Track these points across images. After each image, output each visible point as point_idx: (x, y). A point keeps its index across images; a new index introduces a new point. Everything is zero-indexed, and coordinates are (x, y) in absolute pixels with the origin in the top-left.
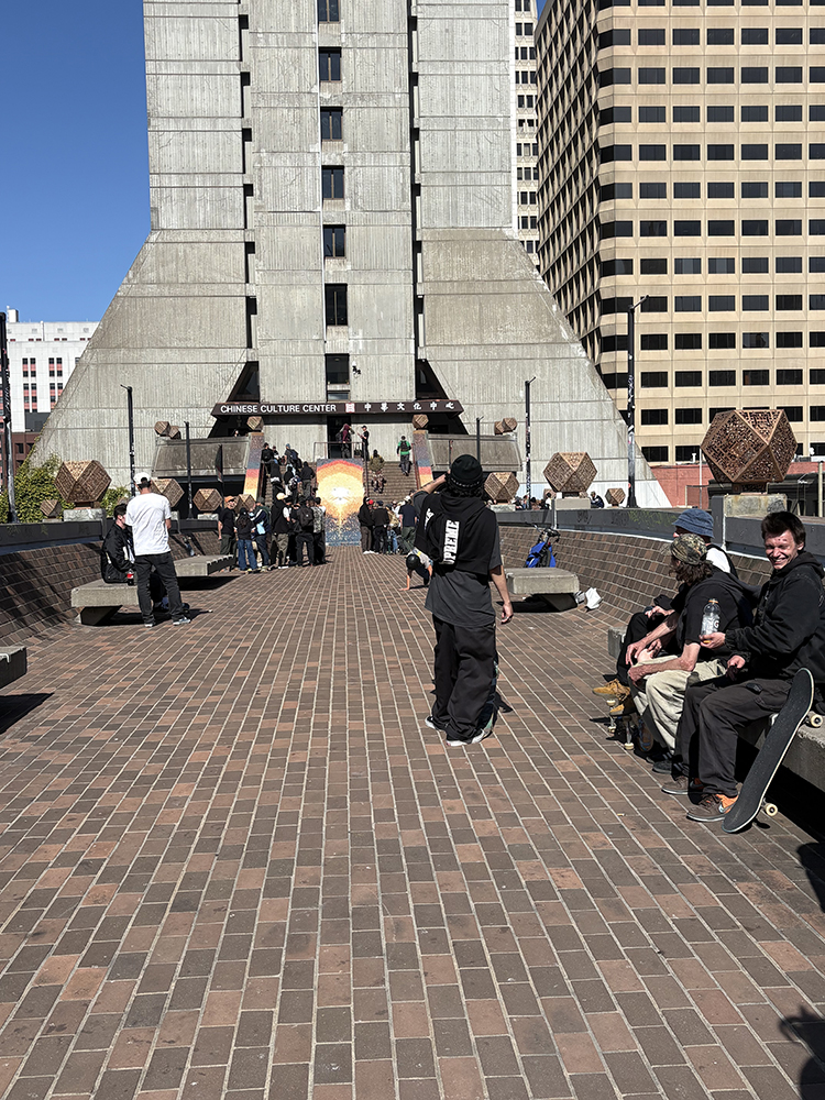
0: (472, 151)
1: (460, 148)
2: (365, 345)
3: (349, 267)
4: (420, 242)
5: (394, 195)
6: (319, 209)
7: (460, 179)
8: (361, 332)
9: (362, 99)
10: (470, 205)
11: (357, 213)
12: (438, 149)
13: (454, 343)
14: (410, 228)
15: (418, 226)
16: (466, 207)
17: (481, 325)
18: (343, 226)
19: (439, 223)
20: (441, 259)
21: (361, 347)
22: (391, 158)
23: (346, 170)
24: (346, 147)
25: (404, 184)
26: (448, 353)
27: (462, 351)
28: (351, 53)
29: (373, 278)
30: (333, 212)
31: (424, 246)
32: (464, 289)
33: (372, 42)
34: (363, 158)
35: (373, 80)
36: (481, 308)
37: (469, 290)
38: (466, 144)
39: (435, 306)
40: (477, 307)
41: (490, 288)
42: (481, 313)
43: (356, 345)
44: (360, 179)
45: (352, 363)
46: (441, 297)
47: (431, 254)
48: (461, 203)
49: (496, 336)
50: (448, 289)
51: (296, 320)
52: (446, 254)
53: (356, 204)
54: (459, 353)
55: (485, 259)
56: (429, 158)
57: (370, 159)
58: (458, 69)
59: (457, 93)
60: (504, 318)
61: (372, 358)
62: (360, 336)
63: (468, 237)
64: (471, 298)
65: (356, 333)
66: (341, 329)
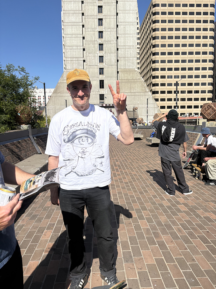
0: (129, 53)
1: (127, 52)
3: (104, 77)
4: (118, 72)
5: (113, 62)
6: (98, 65)
7: (127, 59)
9: (107, 42)
10: (128, 64)
12: (122, 53)
14: (117, 69)
17: (130, 88)
18: (103, 68)
19: (122, 68)
20: (122, 75)
21: (107, 93)
22: (113, 54)
23: (104, 57)
24: (104, 52)
25: (115, 60)
28: (105, 32)
29: (109, 79)
30: (101, 65)
32: (127, 81)
33: (109, 30)
34: (107, 54)
35: (109, 38)
39: (121, 84)
41: (132, 81)
42: (130, 86)
44: (107, 59)
45: (105, 96)
46: (123, 83)
49: (134, 91)
50: (124, 81)
51: (94, 87)
52: (124, 74)
53: (106, 64)
55: (131, 75)
56: (120, 54)
57: (109, 54)
58: (126, 36)
59: (126, 41)
60: (135, 87)
61: (109, 95)
63: (128, 70)
64: (128, 83)
65: (106, 90)
66: (103, 89)
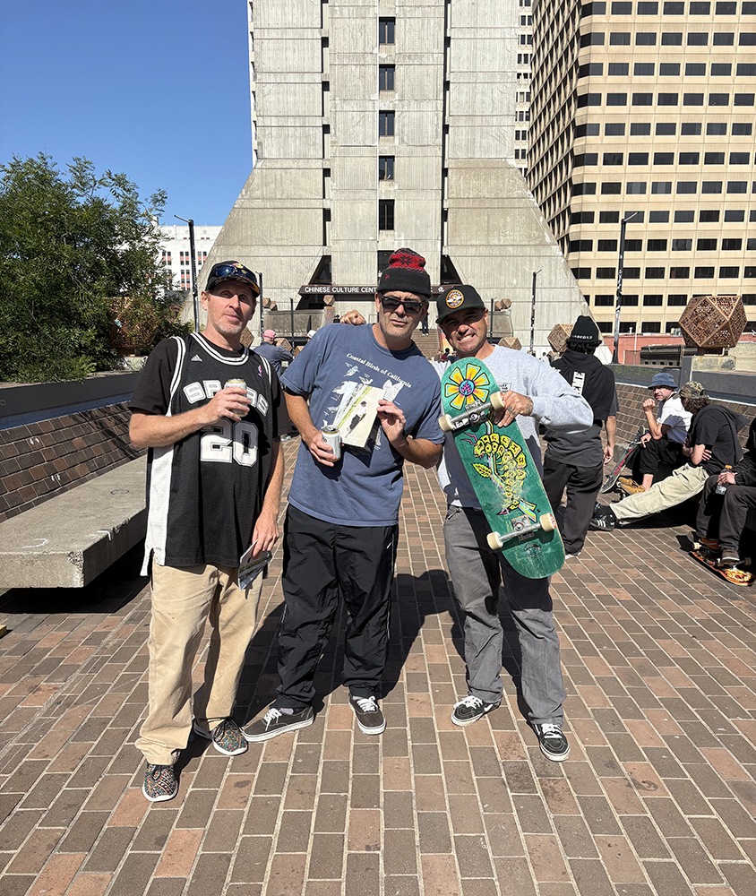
0: (488, 100)
1: (479, 97)
2: (406, 243)
3: (396, 188)
4: (447, 169)
5: (430, 134)
6: (376, 144)
7: (478, 121)
8: (403, 234)
9: (410, 58)
10: (484, 141)
11: (403, 147)
12: (463, 98)
13: (469, 243)
14: (441, 159)
15: (446, 157)
16: (481, 143)
17: (488, 230)
18: (393, 157)
19: (461, 155)
20: (461, 182)
22: (430, 104)
23: (396, 114)
24: (397, 97)
25: (437, 125)
26: (463, 251)
27: (474, 249)
28: (402, 22)
29: (413, 195)
30: (387, 146)
31: (450, 172)
32: (477, 204)
33: (418, 13)
34: (409, 105)
35: (417, 43)
36: (489, 218)
37: (481, 205)
38: (483, 93)
39: (456, 217)
40: (486, 218)
41: (496, 204)
42: (488, 223)
43: (399, 244)
44: (406, 121)
46: (460, 210)
47: (455, 178)
48: (478, 139)
49: (499, 240)
50: (465, 204)
51: (358, 226)
52: (465, 178)
53: (403, 140)
54: (472, 251)
55: (493, 182)
56: (456, 105)
57: (414, 106)
58: (481, 33)
59: (479, 53)
60: (505, 226)
62: (403, 238)
63: (482, 166)
64: (482, 211)
66: (390, 232)
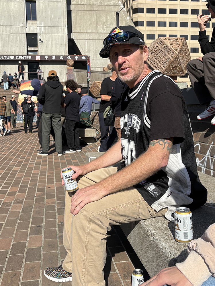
2: (45, 29)
8: (43, 23)
13: (85, 32)
17: (97, 24)
21: (43, 30)
26: (82, 36)
27: (89, 35)
32: (89, 8)
36: (97, 17)
37: (92, 9)
40: (95, 17)
41: (100, 8)
42: (97, 19)
43: (40, 29)
45: (39, 37)
46: (79, 12)
49: (104, 30)
50: (82, 8)
51: (12, 17)
54: (87, 36)
60: (107, 22)
61: (48, 35)
62: (42, 25)
64: (92, 12)
65: (40, 24)
66: (34, 22)
